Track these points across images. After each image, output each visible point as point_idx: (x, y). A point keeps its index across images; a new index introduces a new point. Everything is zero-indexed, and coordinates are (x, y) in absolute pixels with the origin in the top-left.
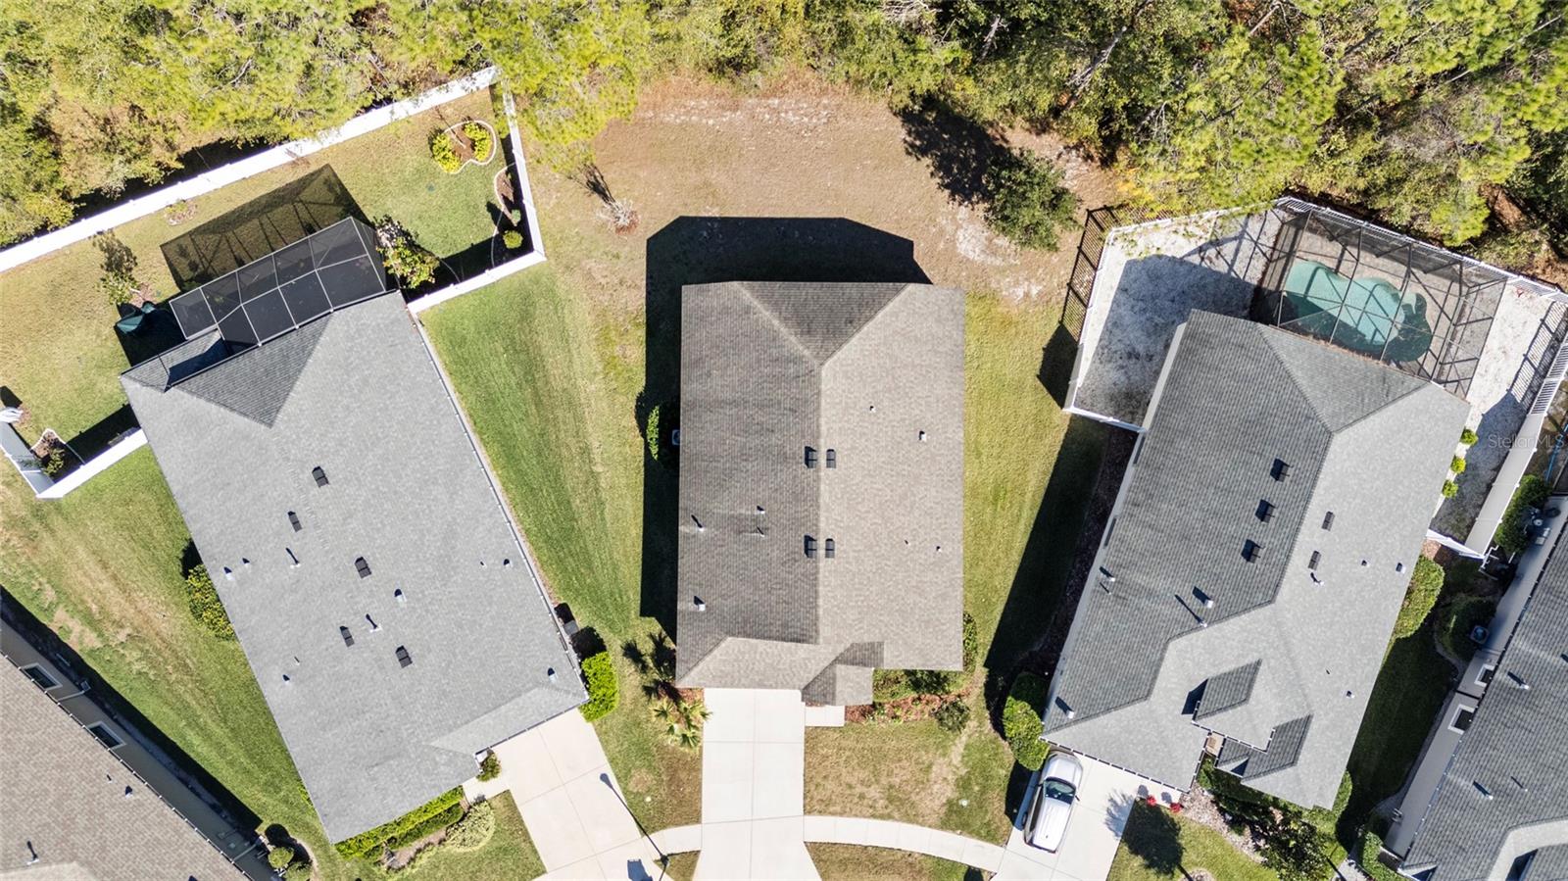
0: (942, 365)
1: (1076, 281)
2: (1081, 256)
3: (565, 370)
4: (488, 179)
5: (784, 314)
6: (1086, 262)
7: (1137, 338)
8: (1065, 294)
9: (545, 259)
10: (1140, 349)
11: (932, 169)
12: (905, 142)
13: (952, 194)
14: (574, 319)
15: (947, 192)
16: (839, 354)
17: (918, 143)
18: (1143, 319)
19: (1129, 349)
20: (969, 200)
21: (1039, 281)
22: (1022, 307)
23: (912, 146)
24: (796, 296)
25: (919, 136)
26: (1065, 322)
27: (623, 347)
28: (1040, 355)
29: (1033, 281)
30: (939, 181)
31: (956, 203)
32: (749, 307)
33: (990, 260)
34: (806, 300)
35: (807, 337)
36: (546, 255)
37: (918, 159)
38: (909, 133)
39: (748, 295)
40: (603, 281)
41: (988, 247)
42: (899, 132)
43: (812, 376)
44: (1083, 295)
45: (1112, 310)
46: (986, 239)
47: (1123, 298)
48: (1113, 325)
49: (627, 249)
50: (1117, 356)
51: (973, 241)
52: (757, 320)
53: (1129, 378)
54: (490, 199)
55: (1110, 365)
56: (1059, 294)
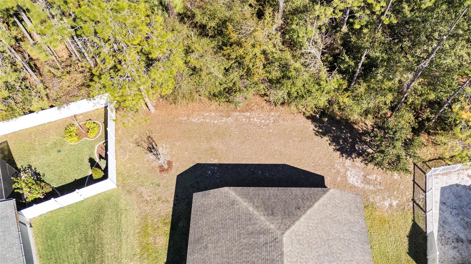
0: (357, 240)
1: (416, 198)
2: (416, 185)
3: (116, 253)
4: (93, 147)
5: (256, 204)
6: (419, 188)
7: (459, 230)
8: (412, 205)
9: (116, 187)
10: (462, 236)
11: (329, 142)
12: (314, 130)
13: (342, 153)
14: (127, 221)
15: (338, 153)
16: (293, 227)
17: (320, 131)
18: (459, 219)
19: (456, 237)
20: (351, 156)
21: (396, 198)
22: (390, 212)
23: (318, 132)
24: (263, 195)
25: (320, 128)
26: (416, 221)
27: (155, 238)
28: (406, 240)
29: (392, 198)
30: (334, 147)
31: (344, 158)
32: (234, 201)
33: (367, 187)
34: (269, 196)
35: (272, 217)
36: (117, 185)
37: (322, 137)
38: (316, 127)
39: (233, 194)
40: (148, 199)
41: (364, 180)
42: (310, 126)
43: (277, 242)
44: (422, 206)
45: (440, 214)
46: (363, 176)
47: (444, 208)
48: (443, 223)
49: (164, 181)
50: (450, 241)
51: (356, 177)
52: (239, 209)
53: (461, 254)
54: (91, 156)
55: (448, 246)
56: (409, 205)
